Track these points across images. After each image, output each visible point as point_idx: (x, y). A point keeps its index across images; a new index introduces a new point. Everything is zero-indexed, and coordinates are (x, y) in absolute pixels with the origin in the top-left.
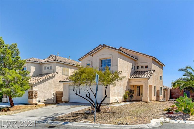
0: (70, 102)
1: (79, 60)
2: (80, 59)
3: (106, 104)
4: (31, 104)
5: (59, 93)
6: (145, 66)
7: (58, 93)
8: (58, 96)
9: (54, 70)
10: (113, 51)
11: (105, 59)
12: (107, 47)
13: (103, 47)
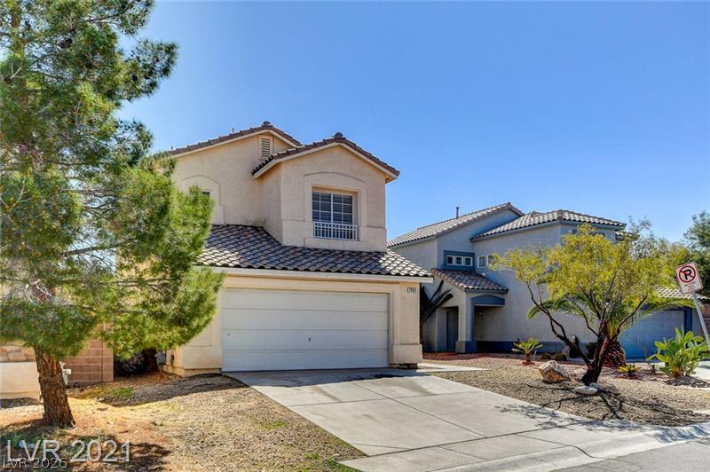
0: (224, 370)
10: (370, 170)
11: (328, 192)
12: (355, 149)
13: (337, 144)
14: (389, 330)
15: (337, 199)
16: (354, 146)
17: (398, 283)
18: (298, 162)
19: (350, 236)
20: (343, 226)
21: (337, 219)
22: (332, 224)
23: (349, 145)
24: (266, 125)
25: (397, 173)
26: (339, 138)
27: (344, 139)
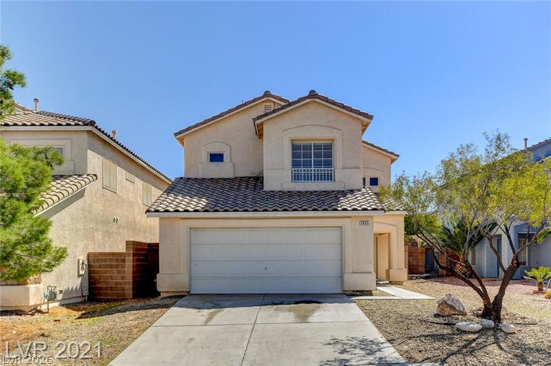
0: (192, 292)
1: (176, 134)
2: (180, 133)
3: (358, 296)
4: (19, 312)
5: (105, 260)
6: (371, 179)
7: (98, 260)
8: (99, 272)
9: (75, 165)
10: (345, 118)
11: (310, 142)
12: (327, 102)
13: (310, 100)
14: (342, 260)
15: (317, 147)
16: (326, 100)
17: (349, 217)
18: (277, 120)
19: (330, 177)
20: (323, 170)
21: (318, 164)
22: (313, 169)
23: (321, 99)
24: (267, 94)
25: (371, 117)
26: (313, 95)
27: (317, 94)
